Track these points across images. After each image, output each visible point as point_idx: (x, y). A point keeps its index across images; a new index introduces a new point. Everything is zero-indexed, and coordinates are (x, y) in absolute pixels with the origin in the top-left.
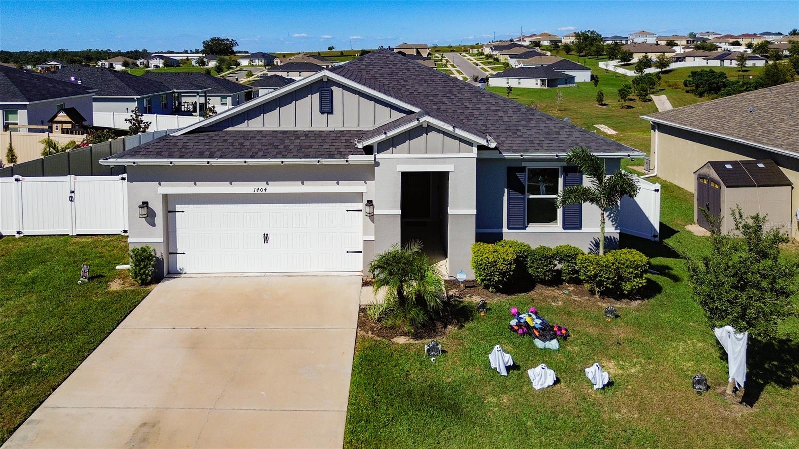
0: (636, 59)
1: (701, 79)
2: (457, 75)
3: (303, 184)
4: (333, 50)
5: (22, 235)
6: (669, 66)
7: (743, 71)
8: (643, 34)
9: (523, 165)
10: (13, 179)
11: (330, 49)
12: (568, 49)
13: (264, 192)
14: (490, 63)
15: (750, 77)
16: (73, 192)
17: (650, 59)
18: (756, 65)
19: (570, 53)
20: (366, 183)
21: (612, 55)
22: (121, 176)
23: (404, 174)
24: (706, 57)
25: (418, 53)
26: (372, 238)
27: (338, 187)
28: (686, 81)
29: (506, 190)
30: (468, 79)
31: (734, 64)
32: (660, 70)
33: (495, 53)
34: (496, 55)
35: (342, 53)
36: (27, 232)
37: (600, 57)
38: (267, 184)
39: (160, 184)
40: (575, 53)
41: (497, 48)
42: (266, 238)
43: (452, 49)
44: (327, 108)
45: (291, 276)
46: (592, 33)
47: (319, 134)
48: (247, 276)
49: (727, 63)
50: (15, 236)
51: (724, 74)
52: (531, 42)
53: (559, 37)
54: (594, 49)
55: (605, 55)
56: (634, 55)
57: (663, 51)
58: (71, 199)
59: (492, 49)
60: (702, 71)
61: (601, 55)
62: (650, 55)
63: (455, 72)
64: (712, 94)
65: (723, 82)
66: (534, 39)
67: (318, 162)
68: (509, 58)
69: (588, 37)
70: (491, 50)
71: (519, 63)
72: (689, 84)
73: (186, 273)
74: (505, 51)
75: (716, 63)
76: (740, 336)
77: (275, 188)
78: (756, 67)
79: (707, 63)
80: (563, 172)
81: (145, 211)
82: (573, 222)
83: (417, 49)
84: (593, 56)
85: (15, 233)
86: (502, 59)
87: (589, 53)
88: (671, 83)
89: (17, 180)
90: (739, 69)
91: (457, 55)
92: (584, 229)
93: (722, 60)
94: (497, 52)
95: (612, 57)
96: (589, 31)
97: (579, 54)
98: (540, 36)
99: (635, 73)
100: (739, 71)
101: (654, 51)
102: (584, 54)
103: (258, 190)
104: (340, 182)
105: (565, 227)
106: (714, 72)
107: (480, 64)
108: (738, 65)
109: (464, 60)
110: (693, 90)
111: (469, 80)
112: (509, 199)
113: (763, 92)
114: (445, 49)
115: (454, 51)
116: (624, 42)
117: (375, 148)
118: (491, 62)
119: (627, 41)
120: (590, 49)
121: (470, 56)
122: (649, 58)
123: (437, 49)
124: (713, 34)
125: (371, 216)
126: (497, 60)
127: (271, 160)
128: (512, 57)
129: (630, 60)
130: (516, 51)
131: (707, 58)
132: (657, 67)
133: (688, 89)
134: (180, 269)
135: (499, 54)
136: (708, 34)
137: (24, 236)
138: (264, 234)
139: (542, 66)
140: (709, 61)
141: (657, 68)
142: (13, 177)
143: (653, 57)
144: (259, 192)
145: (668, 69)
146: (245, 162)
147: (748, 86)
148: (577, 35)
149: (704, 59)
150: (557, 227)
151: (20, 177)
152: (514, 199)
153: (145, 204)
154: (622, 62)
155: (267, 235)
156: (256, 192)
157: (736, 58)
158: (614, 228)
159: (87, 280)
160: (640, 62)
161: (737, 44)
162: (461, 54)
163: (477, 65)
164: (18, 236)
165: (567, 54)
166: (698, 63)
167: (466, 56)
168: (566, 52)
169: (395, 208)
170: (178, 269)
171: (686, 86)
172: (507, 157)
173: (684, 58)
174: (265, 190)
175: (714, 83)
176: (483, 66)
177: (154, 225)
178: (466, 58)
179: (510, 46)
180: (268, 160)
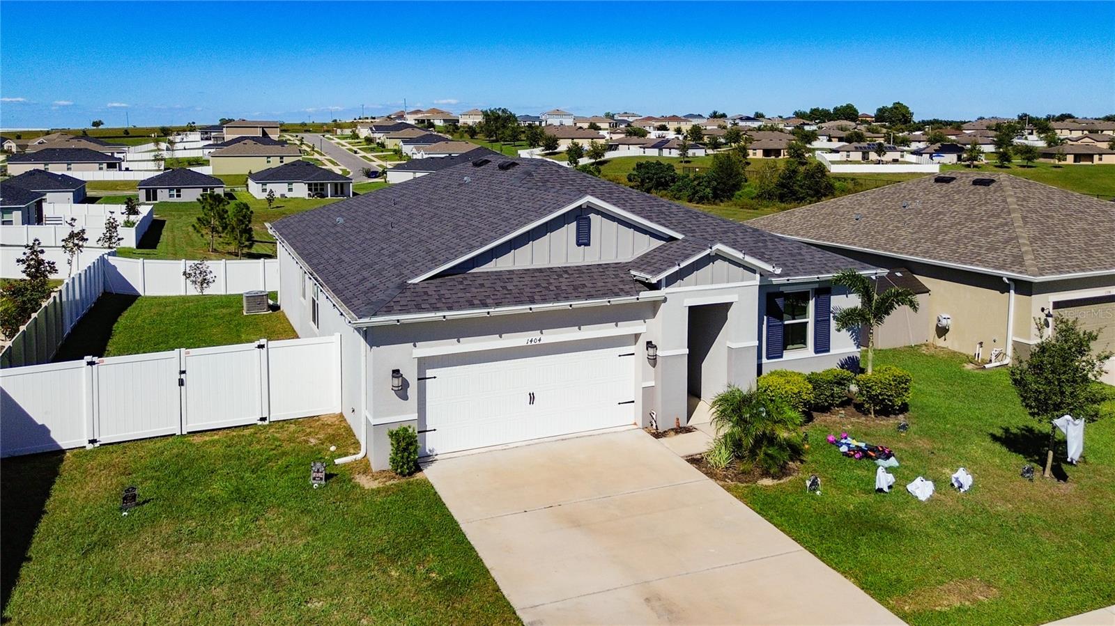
0: (564, 146)
1: (648, 173)
2: (329, 166)
3: (580, 330)
4: (101, 127)
5: (97, 445)
6: (604, 156)
7: (686, 162)
8: (558, 113)
9: (781, 290)
10: (83, 362)
11: (96, 124)
12: (472, 132)
13: (538, 343)
14: (372, 150)
15: (697, 170)
16: (184, 372)
17: (582, 147)
18: (696, 155)
19: (475, 137)
20: (645, 322)
21: (534, 141)
22: (257, 343)
23: (692, 310)
24: (643, 144)
25: (264, 134)
26: (652, 383)
27: (617, 329)
28: (630, 175)
29: (765, 317)
30: (349, 173)
31: (675, 153)
32: (594, 161)
33: (377, 135)
34: (379, 138)
35: (126, 132)
36: (104, 439)
37: (517, 143)
38: (542, 333)
39: (415, 346)
40: (483, 138)
41: (379, 128)
42: (532, 398)
43: (306, 128)
44: (583, 239)
45: (565, 440)
46: (504, 111)
47: (579, 270)
48: (517, 447)
49: (666, 153)
50: (85, 447)
51: (672, 166)
52: (415, 120)
53: (455, 114)
54: (508, 132)
55: (524, 140)
56: (561, 142)
57: (591, 137)
58: (181, 383)
59: (371, 129)
60: (647, 162)
61: (518, 140)
62: (581, 142)
63: (327, 162)
64: (660, 190)
65: (671, 176)
66: (419, 116)
67: (609, 302)
68: (401, 143)
69: (499, 117)
70: (370, 131)
71: (418, 150)
72: (634, 178)
73: (436, 455)
74: (392, 134)
75: (654, 153)
76: (1077, 422)
77: (551, 336)
78: (697, 157)
79: (644, 153)
80: (815, 294)
81: (397, 382)
82: (822, 345)
83: (263, 128)
84: (507, 141)
85: (86, 443)
86: (390, 144)
87: (503, 137)
88: (611, 178)
89: (91, 363)
90: (680, 160)
91: (317, 136)
92: (832, 352)
93: (661, 149)
94: (381, 135)
95: (533, 143)
96: (500, 109)
97: (488, 139)
98: (428, 112)
99: (568, 164)
100: (682, 162)
101: (582, 137)
102: (494, 138)
103: (531, 341)
104: (619, 323)
105: (816, 352)
106: (661, 164)
107: (359, 151)
108: (681, 155)
109: (330, 143)
110: (638, 186)
111: (351, 174)
112: (768, 326)
113: (855, 198)
114: (296, 128)
115: (309, 131)
116: (537, 123)
117: (664, 282)
118: (374, 148)
119: (540, 123)
120: (503, 133)
121: (339, 138)
122: (580, 145)
123: (285, 129)
124: (633, 115)
125: (653, 361)
126: (382, 145)
127: (555, 305)
128: (407, 141)
129: (556, 148)
130: (407, 133)
131: (645, 145)
132: (591, 157)
133: (632, 184)
134: (430, 451)
135: (385, 137)
136: (628, 115)
137: (101, 445)
138: (530, 394)
139: (450, 155)
140: (646, 149)
141: (590, 159)
142: (83, 359)
143: (586, 144)
144: (533, 343)
145: (603, 159)
146: (531, 309)
147: (701, 180)
148: (485, 114)
149: (640, 147)
150: (809, 351)
151: (96, 359)
152: (774, 326)
153: (396, 373)
154: (547, 150)
155: (533, 394)
156: (529, 343)
157: (676, 146)
158: (856, 347)
159: (323, 482)
160: (569, 151)
161: (664, 128)
162: (324, 136)
163: (356, 152)
164: (89, 447)
165: (472, 138)
166: (635, 151)
167: (333, 139)
168: (470, 136)
169: (681, 347)
170: (427, 451)
171: (630, 180)
172: (774, 283)
173: (618, 145)
174: (540, 340)
175: (662, 178)
176: (363, 154)
177: (405, 398)
178: (332, 141)
179: (394, 126)
180: (551, 305)
